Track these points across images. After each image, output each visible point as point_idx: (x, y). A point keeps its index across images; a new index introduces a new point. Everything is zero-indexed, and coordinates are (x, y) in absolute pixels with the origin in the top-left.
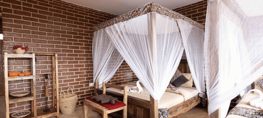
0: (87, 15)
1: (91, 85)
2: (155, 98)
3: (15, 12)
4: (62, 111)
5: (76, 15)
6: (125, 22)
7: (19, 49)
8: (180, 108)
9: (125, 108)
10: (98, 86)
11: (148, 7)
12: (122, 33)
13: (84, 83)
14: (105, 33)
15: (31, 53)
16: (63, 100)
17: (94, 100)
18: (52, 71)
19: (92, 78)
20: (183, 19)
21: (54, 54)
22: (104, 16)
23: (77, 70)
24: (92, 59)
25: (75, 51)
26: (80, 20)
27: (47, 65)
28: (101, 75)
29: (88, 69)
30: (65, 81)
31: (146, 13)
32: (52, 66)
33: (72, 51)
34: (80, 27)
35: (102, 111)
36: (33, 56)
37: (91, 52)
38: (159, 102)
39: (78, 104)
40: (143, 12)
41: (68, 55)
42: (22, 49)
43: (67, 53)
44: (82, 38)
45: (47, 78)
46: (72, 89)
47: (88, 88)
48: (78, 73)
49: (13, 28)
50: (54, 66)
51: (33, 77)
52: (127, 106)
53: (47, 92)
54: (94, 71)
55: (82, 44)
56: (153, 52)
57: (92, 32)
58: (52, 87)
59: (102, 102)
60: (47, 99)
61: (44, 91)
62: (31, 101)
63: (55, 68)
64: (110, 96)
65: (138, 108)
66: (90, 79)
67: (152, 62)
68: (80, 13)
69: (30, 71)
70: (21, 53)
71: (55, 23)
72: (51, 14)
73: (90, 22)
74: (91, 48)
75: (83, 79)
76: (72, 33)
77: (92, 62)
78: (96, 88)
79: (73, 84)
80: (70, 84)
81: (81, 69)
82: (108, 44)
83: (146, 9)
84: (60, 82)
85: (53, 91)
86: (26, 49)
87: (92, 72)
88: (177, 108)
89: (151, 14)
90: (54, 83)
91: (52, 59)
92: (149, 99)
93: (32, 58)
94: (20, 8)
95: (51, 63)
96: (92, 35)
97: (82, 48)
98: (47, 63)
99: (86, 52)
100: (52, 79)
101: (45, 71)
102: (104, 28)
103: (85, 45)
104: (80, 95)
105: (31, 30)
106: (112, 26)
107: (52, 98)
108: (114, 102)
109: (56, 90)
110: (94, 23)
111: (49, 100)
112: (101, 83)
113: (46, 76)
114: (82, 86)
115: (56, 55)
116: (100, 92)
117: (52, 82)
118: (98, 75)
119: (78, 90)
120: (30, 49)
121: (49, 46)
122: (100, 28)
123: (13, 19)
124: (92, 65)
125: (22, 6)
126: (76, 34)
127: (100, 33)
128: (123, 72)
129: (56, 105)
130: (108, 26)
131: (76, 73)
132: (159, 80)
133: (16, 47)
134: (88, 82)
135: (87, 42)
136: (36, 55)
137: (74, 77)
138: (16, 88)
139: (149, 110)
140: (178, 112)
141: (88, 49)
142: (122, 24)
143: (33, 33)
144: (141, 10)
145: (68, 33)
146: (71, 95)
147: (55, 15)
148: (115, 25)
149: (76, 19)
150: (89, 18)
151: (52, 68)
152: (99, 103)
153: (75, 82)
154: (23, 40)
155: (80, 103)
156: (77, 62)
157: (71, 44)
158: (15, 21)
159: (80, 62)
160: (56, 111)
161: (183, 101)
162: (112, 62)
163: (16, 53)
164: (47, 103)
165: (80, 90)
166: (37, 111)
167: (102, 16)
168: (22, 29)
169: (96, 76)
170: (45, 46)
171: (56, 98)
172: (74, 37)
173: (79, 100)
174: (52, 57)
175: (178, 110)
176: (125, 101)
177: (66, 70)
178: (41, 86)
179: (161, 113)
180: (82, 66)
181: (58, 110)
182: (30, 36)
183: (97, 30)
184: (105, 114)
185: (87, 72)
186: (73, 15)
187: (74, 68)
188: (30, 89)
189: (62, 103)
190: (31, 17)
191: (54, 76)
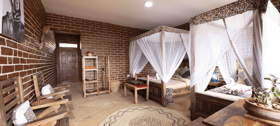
0: (126, 31)
1: (128, 76)
2: (164, 81)
3: (87, 33)
4: (111, 90)
5: (119, 32)
6: (148, 37)
7: (90, 53)
8: (183, 90)
9: (148, 88)
10: (133, 76)
11: (160, 28)
12: (146, 43)
13: (124, 74)
14: (136, 43)
15: (96, 56)
16: (112, 84)
17: (130, 83)
18: (106, 66)
19: (129, 72)
20: (186, 33)
21: (107, 56)
22: (136, 31)
23: (120, 66)
24: (129, 59)
25: (119, 54)
26: (122, 34)
27: (103, 63)
28: (134, 69)
29: (126, 66)
30: (113, 73)
31: (159, 32)
32: (106, 63)
33: (117, 54)
34: (121, 39)
35: (134, 88)
36: (97, 57)
37: (128, 55)
38: (166, 84)
39: (120, 87)
40: (157, 31)
41: (115, 57)
42: (91, 53)
43: (114, 56)
44: (123, 46)
45: (103, 70)
46: (117, 78)
47: (126, 78)
48: (121, 68)
49: (86, 42)
50: (107, 64)
51: (97, 69)
52: (148, 87)
53: (103, 78)
54: (130, 67)
55: (123, 50)
56: (163, 54)
57: (129, 42)
58: (106, 76)
59: (134, 84)
60: (103, 83)
61: (102, 78)
62: (95, 83)
63: (108, 64)
64: (139, 81)
65: (155, 88)
66: (128, 72)
67: (162, 60)
68: (121, 30)
69: (95, 66)
70: (90, 56)
71: (108, 38)
72: (105, 32)
73: (128, 35)
74: (129, 52)
75: (124, 72)
76: (117, 43)
77: (129, 61)
78: (131, 77)
79: (118, 74)
80: (116, 75)
81: (122, 66)
82: (139, 49)
83: (159, 30)
84: (110, 73)
85: (107, 78)
86: (93, 53)
87: (129, 68)
88: (180, 90)
89: (161, 32)
90: (107, 73)
91: (106, 59)
92: (160, 82)
93: (96, 59)
94: (89, 30)
95: (106, 61)
96: (129, 44)
97: (122, 52)
98: (103, 61)
99: (125, 55)
100: (106, 71)
101: (102, 66)
102: (136, 40)
103: (125, 50)
104: (121, 82)
105: (95, 43)
106: (140, 39)
107: (106, 82)
108: (141, 84)
109: (108, 78)
110: (130, 36)
111: (104, 84)
112: (134, 74)
113: (103, 69)
114: (123, 76)
115: (109, 57)
116: (134, 79)
117: (106, 73)
118: (132, 69)
119: (120, 79)
120: (94, 54)
121: (104, 51)
122: (133, 40)
123: (86, 37)
124: (129, 63)
125: (90, 29)
126: (119, 43)
127: (134, 42)
128: (149, 68)
129: (108, 87)
130: (138, 39)
131: (119, 68)
132: (167, 71)
133: (88, 53)
134: (127, 74)
135: (126, 48)
136: (98, 57)
137: (118, 70)
138: (88, 76)
139: (161, 88)
140: (181, 92)
141: (127, 52)
142: (146, 38)
143: (96, 44)
144: (156, 30)
145: (115, 43)
146: (116, 81)
147: (107, 32)
148: (142, 38)
149: (119, 34)
150: (127, 33)
151: (106, 64)
152: (133, 84)
153: (119, 73)
154: (91, 48)
155: (122, 87)
156: (120, 61)
157: (116, 50)
158: (87, 38)
159: (122, 61)
160: (108, 90)
161: (186, 86)
162: (141, 61)
163: (88, 56)
164: (103, 85)
165: (122, 78)
166: (99, 89)
167: (135, 31)
168: (91, 42)
169: (131, 69)
170: (102, 51)
171: (108, 82)
172: (118, 45)
173: (121, 85)
174: (106, 58)
175: (181, 91)
176: (148, 84)
177: (113, 66)
178: (100, 75)
179: (168, 91)
180: (123, 63)
181: (109, 89)
182: (94, 46)
183: (132, 41)
184: (135, 90)
185: (126, 68)
186: (117, 32)
187: (118, 65)
188: (95, 76)
189: (112, 85)
190: (95, 35)
191: (107, 69)
